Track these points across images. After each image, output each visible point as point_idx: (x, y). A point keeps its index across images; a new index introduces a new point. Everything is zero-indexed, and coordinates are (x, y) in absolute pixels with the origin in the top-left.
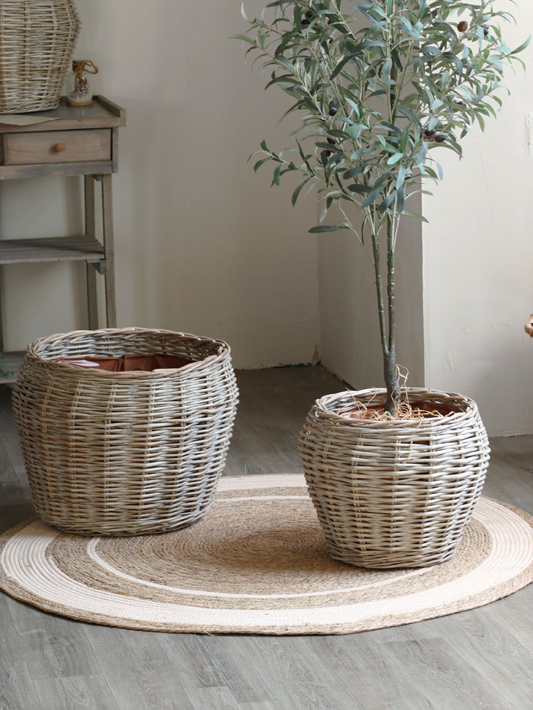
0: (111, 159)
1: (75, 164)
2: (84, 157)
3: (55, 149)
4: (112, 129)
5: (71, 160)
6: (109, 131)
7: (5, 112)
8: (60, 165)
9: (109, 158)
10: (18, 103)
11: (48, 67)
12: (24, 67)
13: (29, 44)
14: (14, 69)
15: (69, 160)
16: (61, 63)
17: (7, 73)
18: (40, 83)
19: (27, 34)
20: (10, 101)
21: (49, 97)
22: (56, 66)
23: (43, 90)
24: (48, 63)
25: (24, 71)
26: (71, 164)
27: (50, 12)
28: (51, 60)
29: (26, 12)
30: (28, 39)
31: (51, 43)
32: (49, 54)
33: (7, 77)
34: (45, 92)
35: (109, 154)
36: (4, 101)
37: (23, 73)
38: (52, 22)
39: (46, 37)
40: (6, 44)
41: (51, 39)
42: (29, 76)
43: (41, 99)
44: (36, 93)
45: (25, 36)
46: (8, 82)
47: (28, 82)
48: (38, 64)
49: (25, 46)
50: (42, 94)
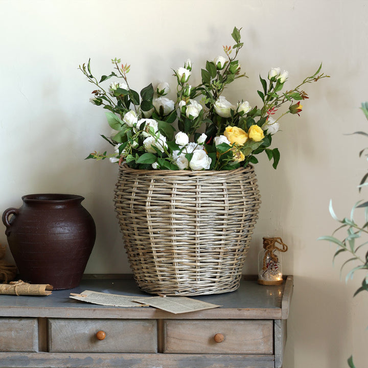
0: (274, 354)
1: (235, 357)
2: (245, 350)
3: (214, 340)
4: (274, 320)
5: (233, 352)
6: (271, 323)
7: (177, 294)
8: (221, 356)
9: (272, 351)
10: (190, 285)
11: (220, 248)
12: (195, 248)
13: (199, 225)
14: (185, 250)
15: (230, 352)
16: (236, 245)
17: (179, 254)
18: (212, 265)
19: (197, 214)
20: (182, 283)
21: (223, 279)
22: (230, 247)
23: (216, 273)
24: (220, 245)
25: (195, 252)
26: (231, 356)
27: (223, 190)
28: (222, 242)
29: (198, 190)
30: (198, 219)
31: (223, 224)
32: (221, 235)
33: (178, 258)
34: (218, 274)
35: (272, 348)
36: (176, 283)
37: (193, 254)
38: (223, 201)
39: (217, 217)
40: (177, 224)
41: (223, 220)
42: (199, 258)
43: (214, 282)
44: (208, 275)
45: (195, 217)
46: (179, 263)
47: (199, 264)
48: (209, 246)
49: (195, 226)
50: (215, 277)
